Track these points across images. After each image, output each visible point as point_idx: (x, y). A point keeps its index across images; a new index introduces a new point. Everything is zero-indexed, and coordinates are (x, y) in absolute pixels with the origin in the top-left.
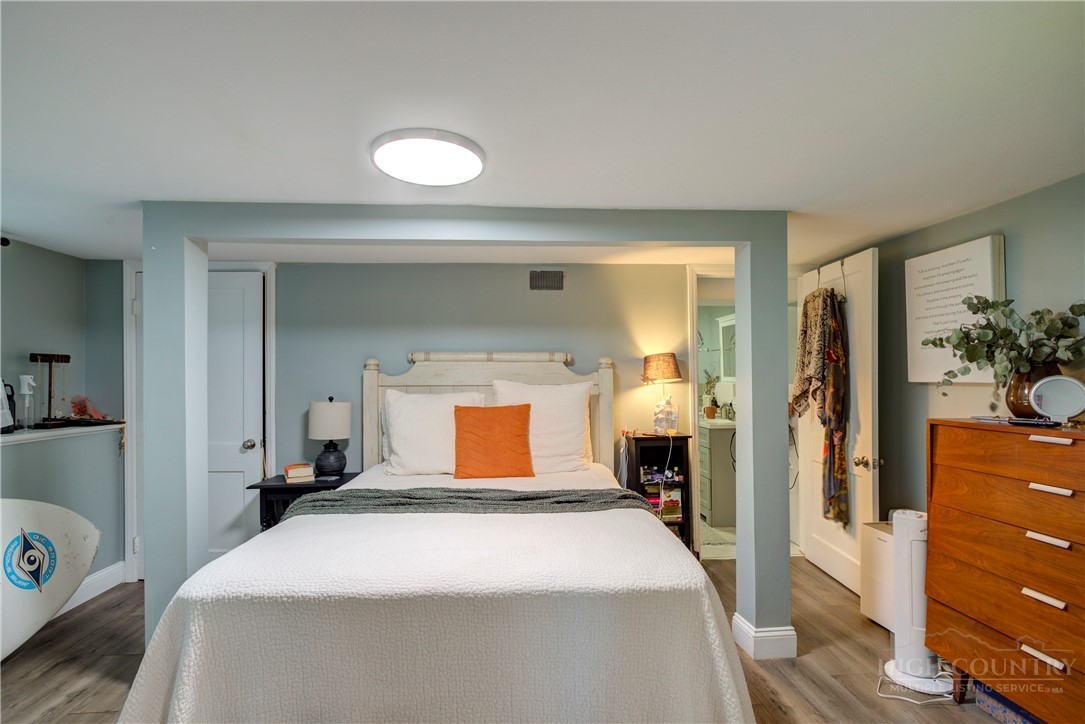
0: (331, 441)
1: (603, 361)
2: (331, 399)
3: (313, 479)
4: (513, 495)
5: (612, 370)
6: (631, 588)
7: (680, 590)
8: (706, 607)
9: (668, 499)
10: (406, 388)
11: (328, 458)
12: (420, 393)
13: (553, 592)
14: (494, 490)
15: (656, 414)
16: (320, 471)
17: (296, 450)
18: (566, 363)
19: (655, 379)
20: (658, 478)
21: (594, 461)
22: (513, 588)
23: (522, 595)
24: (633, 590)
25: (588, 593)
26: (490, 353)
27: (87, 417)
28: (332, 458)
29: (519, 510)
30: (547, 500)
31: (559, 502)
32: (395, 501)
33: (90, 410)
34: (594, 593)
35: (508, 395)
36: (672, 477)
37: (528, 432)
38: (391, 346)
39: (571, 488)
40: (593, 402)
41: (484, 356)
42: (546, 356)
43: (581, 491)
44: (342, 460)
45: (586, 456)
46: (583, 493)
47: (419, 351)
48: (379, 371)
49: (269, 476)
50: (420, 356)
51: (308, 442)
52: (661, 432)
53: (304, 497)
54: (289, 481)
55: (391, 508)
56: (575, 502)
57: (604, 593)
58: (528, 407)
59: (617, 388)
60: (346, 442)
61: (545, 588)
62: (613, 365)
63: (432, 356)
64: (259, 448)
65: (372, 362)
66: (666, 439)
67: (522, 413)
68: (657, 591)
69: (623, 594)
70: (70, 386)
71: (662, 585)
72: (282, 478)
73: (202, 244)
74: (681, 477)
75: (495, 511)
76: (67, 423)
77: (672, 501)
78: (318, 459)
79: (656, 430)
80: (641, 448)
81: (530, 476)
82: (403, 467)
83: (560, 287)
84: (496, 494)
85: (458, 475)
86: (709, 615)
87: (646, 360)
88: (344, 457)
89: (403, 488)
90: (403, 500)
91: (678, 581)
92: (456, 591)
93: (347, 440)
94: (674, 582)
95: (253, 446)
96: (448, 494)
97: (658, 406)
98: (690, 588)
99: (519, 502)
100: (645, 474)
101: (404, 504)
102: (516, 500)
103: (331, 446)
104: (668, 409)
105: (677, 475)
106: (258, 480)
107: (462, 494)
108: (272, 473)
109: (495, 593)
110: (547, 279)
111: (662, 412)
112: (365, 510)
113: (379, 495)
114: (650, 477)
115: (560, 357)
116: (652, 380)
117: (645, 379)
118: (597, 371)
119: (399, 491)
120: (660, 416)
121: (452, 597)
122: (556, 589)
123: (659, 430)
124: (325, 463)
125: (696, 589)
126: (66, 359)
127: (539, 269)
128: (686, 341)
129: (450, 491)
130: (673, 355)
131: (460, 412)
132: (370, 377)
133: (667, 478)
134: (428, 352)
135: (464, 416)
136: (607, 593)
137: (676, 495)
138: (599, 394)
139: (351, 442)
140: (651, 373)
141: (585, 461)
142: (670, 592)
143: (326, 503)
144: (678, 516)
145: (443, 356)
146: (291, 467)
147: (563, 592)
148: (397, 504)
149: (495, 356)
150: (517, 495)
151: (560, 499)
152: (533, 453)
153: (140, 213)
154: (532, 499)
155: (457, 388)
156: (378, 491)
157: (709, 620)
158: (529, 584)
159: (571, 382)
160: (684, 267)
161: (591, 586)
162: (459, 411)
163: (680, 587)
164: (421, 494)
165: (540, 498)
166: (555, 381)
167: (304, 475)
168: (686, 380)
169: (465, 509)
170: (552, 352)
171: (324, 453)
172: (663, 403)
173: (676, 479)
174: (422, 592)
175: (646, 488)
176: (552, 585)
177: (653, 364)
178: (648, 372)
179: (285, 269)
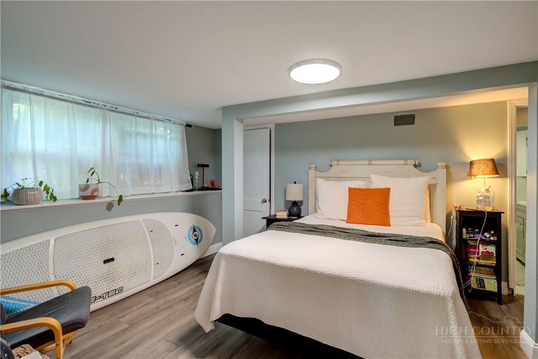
0: (295, 201)
1: (440, 164)
2: (295, 183)
3: (287, 217)
4: (366, 233)
5: (445, 170)
6: (401, 286)
7: (433, 294)
8: (450, 308)
9: (485, 251)
10: (328, 178)
11: (293, 209)
12: (334, 181)
13: (358, 280)
14: (357, 230)
15: (478, 197)
16: (290, 214)
17: (282, 205)
18: (415, 166)
19: (476, 175)
20: (479, 237)
21: (432, 222)
22: (339, 274)
23: (342, 278)
24: (403, 288)
25: (377, 284)
26: (370, 161)
27: (214, 187)
28: (295, 209)
29: (367, 241)
30: (385, 238)
31: (390, 240)
32: (309, 229)
33: (215, 185)
34: (380, 285)
35: (378, 182)
36: (489, 237)
37: (388, 203)
38: (321, 158)
39: (401, 234)
40: (431, 189)
41: (367, 162)
42: (403, 162)
43: (406, 236)
44: (299, 210)
45: (425, 218)
46: (407, 237)
47: (334, 160)
48: (316, 170)
49: (272, 214)
50: (334, 163)
51: (287, 202)
52: (481, 208)
53: (275, 223)
54: (277, 217)
55: (307, 232)
56: (399, 241)
57: (385, 286)
58: (388, 189)
59: (449, 180)
60: (302, 202)
61: (354, 277)
62: (447, 167)
63: (340, 163)
64: (268, 202)
65: (313, 166)
66: (483, 213)
67: (386, 192)
68: (417, 292)
69: (396, 289)
70: (209, 175)
71: (421, 289)
72: (275, 215)
73: (241, 121)
74: (496, 238)
75: (355, 239)
76: (208, 189)
77: (488, 252)
78: (290, 209)
79: (477, 207)
80: (464, 217)
81: (388, 226)
82: (323, 215)
83: (413, 123)
84: (358, 232)
85: (348, 221)
86: (452, 313)
87: (472, 163)
88: (300, 209)
89: (314, 224)
90: (313, 229)
91: (433, 289)
92: (313, 270)
93: (302, 201)
94: (429, 289)
95: (266, 201)
96: (334, 229)
97: (479, 192)
98: (440, 295)
99: (368, 237)
100: (467, 233)
101: (313, 231)
102: (367, 236)
103: (295, 203)
104: (486, 194)
105: (493, 236)
106: (267, 215)
107: (340, 230)
108: (273, 213)
109: (330, 274)
110: (404, 119)
111: (481, 196)
112: (296, 231)
113: (303, 226)
114: (472, 235)
115: (411, 162)
116: (474, 176)
117: (470, 175)
118: (435, 170)
119: (312, 225)
120: (481, 198)
121: (311, 272)
122: (360, 279)
123: (479, 206)
124: (292, 211)
125: (443, 296)
126: (207, 166)
127: (399, 115)
128: (505, 151)
129: (335, 227)
130: (493, 160)
131: (351, 191)
132: (312, 173)
133: (486, 237)
134: (338, 161)
135: (353, 193)
136: (387, 286)
137: (492, 249)
138: (437, 183)
139: (304, 202)
140: (474, 171)
141: (424, 221)
142: (426, 294)
143: (282, 227)
144: (493, 262)
145: (346, 163)
146: (278, 211)
147: (364, 281)
148: (310, 231)
149: (373, 162)
150: (368, 233)
151: (392, 238)
152: (391, 214)
153: (221, 111)
154: (377, 236)
155: (352, 178)
156: (303, 224)
157: (451, 316)
158: (346, 273)
159: (418, 176)
160: (505, 103)
161: (379, 281)
162: (350, 189)
163: (432, 293)
164: (321, 227)
165: (381, 237)
166: (408, 176)
167: (283, 215)
168: (505, 175)
169: (340, 237)
170: (406, 159)
171: (292, 206)
172: (483, 190)
173: (492, 239)
174: (299, 267)
175: (469, 242)
176: (358, 276)
177: (475, 166)
178: (472, 171)
179: (278, 126)
